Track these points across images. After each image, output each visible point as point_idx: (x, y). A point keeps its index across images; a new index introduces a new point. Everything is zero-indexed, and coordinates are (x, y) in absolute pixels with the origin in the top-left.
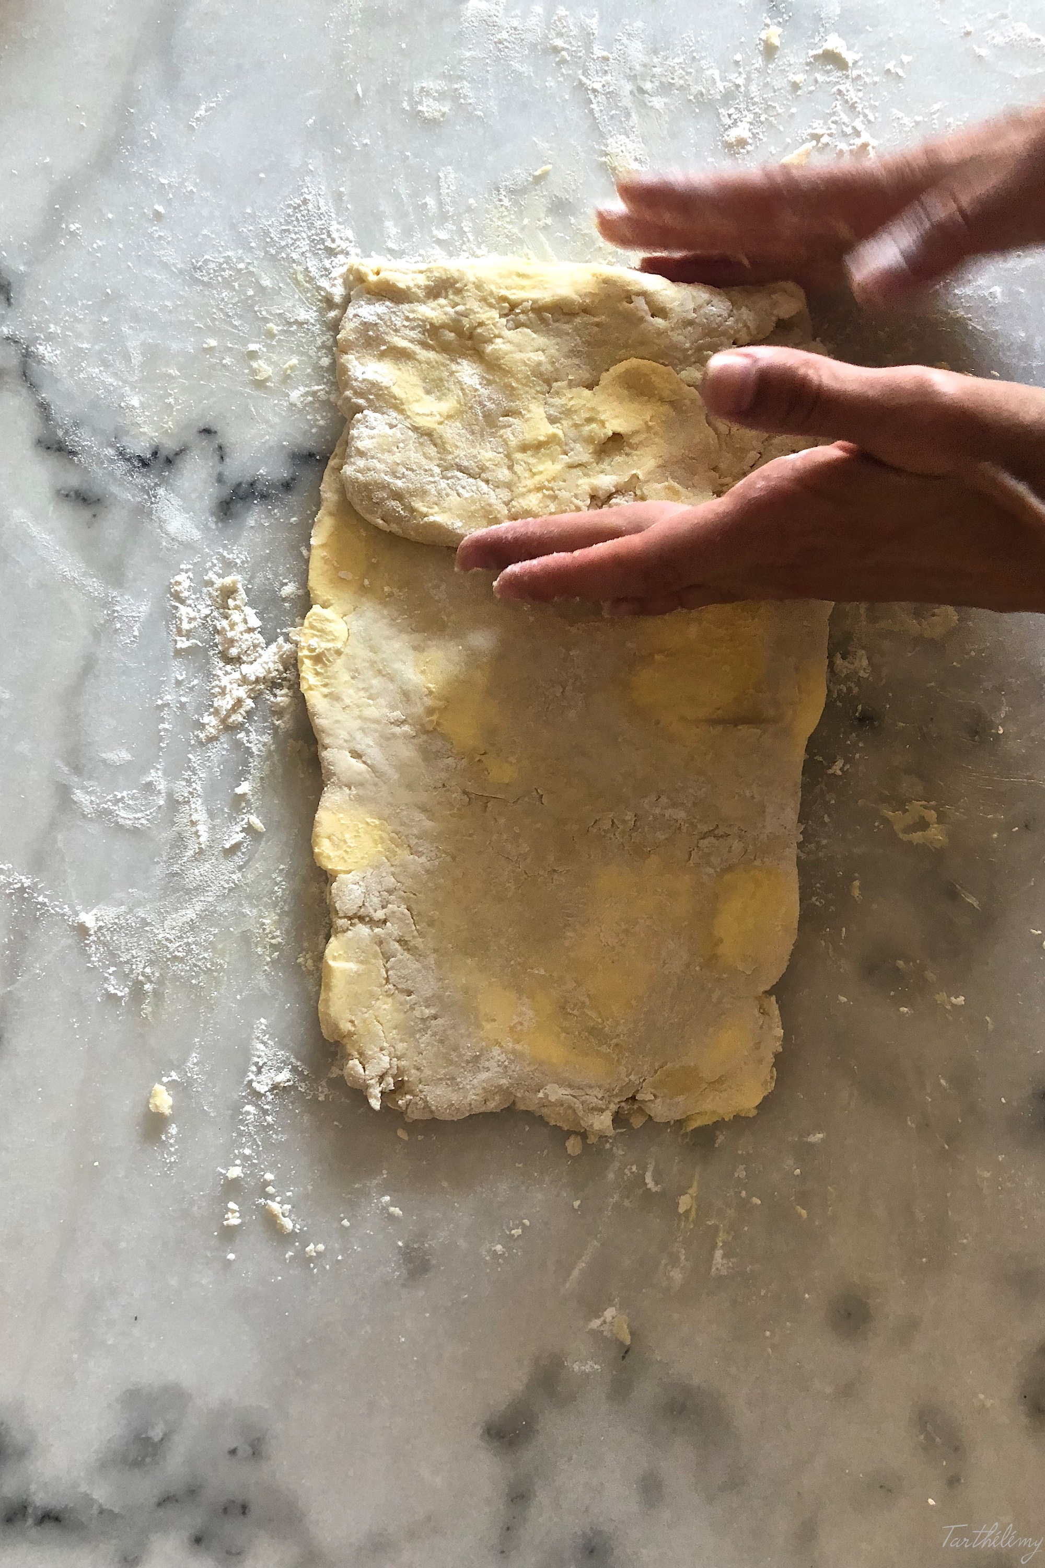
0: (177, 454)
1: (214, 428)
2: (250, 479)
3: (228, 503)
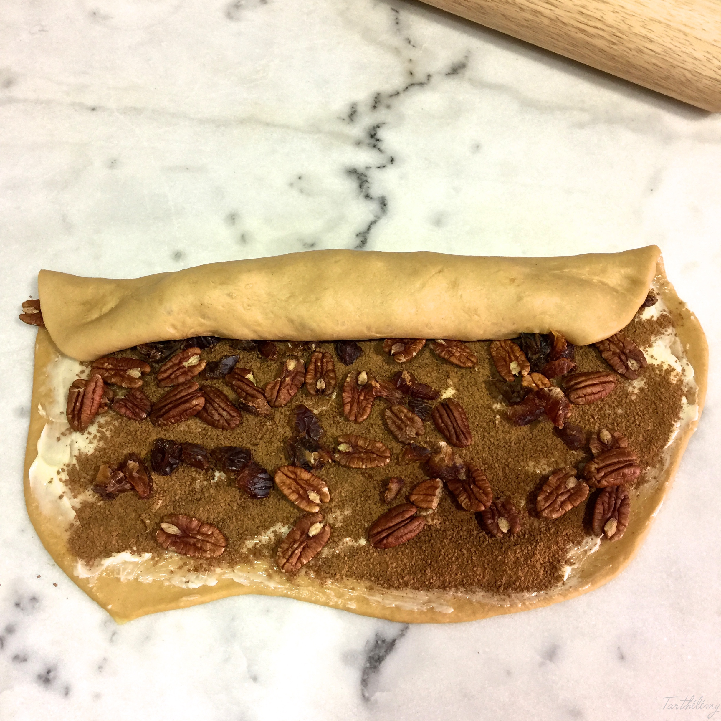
0: (379, 149)
1: (394, 162)
2: (369, 180)
3: (355, 172)
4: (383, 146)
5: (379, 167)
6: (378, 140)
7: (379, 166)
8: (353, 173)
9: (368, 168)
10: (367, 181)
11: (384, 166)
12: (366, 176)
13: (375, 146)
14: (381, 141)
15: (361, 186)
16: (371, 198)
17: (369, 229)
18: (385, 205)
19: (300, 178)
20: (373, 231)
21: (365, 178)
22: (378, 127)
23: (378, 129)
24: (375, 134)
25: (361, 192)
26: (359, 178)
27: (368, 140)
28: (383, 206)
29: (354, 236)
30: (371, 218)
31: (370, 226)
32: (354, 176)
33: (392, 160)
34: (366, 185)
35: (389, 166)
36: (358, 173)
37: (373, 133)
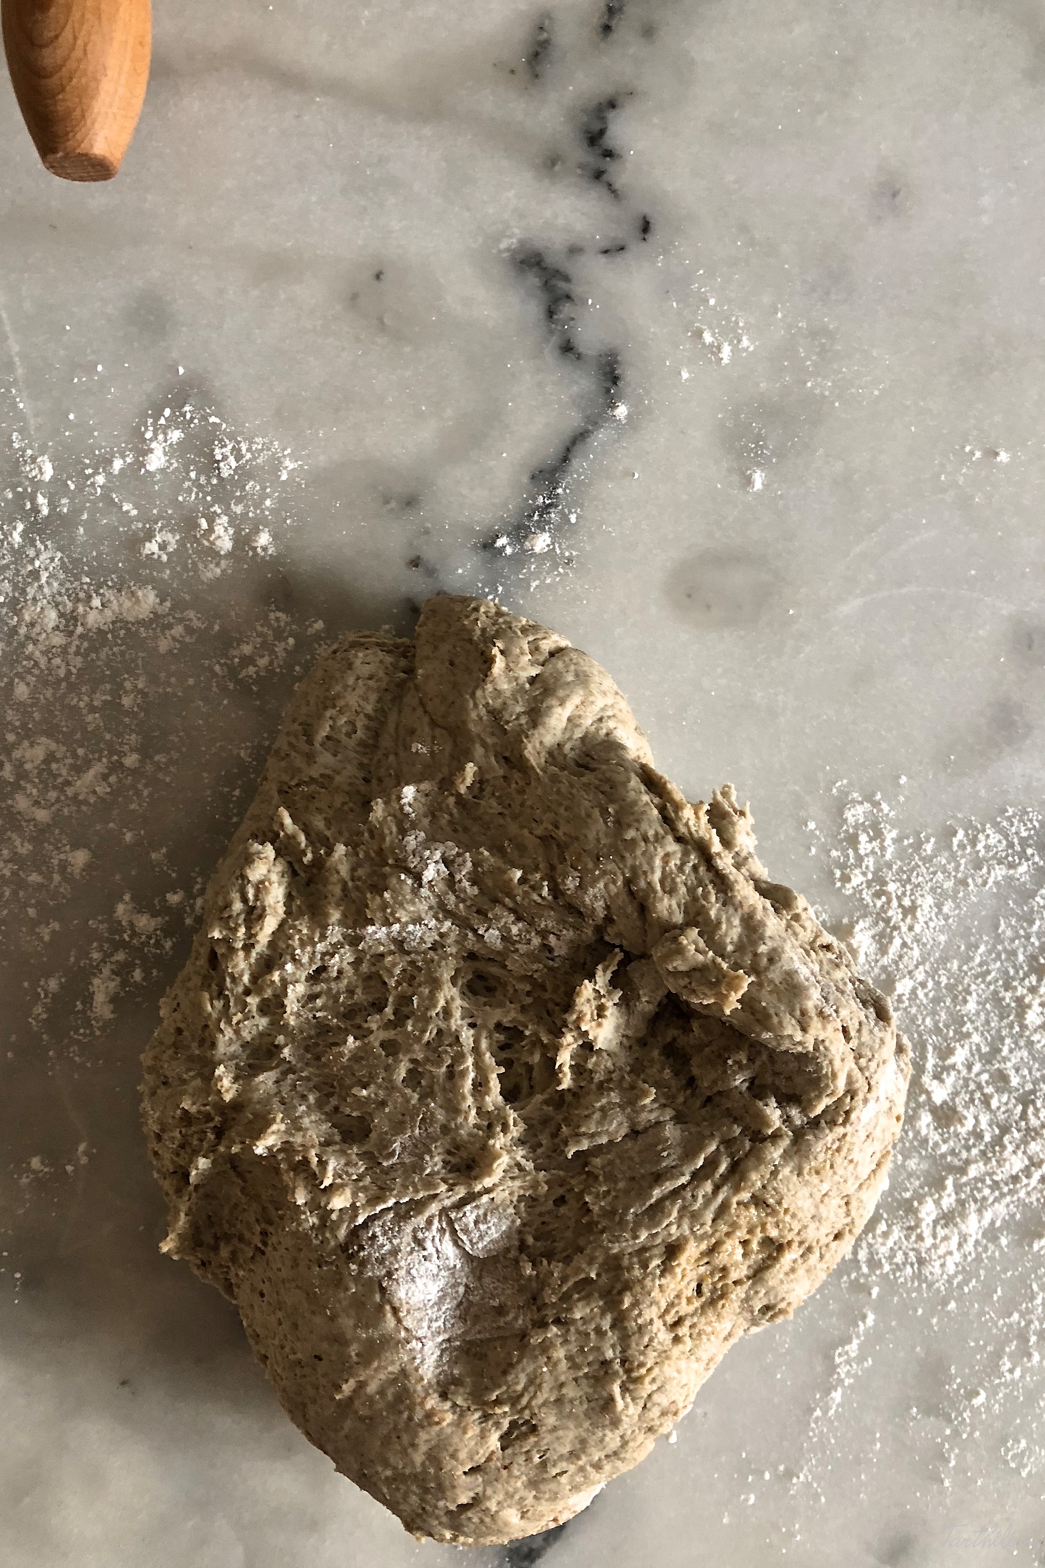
0: (609, 186)
1: (650, 236)
2: (575, 293)
3: (539, 263)
4: (622, 176)
5: (606, 252)
6: (609, 154)
7: (606, 244)
8: (531, 266)
9: (574, 250)
10: (568, 297)
11: (622, 249)
12: (567, 279)
13: (598, 175)
14: (619, 156)
15: (551, 313)
16: (579, 357)
17: (565, 458)
18: (615, 380)
19: (378, 276)
20: (578, 464)
21: (562, 285)
22: (612, 105)
23: (611, 115)
24: (602, 132)
25: (551, 332)
26: (547, 286)
27: (578, 153)
28: (609, 384)
29: (525, 479)
30: (574, 420)
31: (568, 450)
32: (533, 280)
33: (646, 227)
34: (566, 310)
35: (636, 247)
36: (545, 269)
37: (596, 127)
